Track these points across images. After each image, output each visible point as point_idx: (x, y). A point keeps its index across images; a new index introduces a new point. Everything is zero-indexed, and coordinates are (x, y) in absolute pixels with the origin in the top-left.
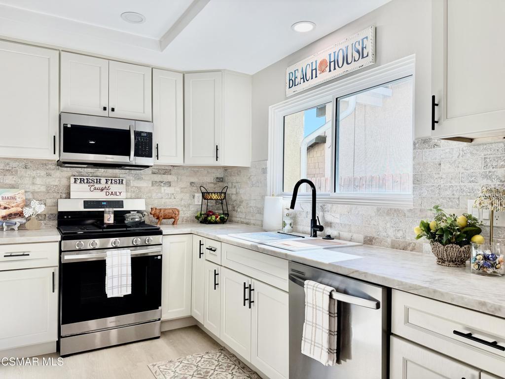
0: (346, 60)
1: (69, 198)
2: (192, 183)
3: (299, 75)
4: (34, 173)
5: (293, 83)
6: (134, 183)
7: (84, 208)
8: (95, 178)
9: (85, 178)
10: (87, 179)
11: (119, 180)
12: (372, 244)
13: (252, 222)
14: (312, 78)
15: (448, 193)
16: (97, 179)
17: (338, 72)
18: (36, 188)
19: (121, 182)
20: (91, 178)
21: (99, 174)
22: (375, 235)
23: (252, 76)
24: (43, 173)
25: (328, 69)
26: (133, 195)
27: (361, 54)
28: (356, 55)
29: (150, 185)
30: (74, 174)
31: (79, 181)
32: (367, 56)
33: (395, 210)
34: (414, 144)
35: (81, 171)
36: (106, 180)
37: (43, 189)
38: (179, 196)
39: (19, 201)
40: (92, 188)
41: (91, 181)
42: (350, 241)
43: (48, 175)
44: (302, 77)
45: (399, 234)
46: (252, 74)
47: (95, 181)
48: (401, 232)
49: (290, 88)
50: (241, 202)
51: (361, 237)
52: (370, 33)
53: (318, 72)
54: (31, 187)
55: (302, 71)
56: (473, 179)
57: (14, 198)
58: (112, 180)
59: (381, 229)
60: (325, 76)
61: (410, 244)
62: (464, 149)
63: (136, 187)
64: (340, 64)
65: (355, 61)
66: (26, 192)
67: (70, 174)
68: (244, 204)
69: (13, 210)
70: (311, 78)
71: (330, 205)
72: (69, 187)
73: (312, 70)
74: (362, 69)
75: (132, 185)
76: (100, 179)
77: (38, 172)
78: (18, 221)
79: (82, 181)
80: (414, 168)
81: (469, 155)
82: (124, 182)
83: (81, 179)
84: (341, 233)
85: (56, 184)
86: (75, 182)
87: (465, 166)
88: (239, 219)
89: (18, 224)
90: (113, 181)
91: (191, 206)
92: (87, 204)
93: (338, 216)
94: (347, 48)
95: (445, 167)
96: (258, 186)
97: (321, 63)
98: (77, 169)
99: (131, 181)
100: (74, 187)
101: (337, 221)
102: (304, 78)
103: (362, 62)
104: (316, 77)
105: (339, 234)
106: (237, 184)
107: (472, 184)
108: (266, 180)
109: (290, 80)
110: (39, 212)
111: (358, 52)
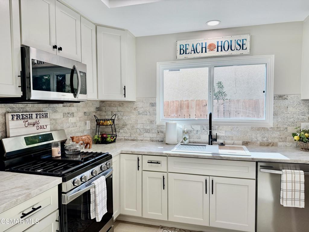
0: (230, 47)
1: (7, 136)
7: (27, 145)
9: (20, 114)
11: (45, 114)
14: (202, 52)
16: (29, 114)
17: (224, 53)
20: (25, 114)
22: (249, 141)
25: (216, 49)
27: (242, 47)
30: (7, 110)
31: (16, 117)
32: (246, 49)
33: (262, 128)
34: (274, 97)
36: (36, 114)
40: (27, 123)
44: (193, 50)
45: (265, 139)
46: (136, 36)
49: (180, 54)
51: (241, 142)
52: (248, 37)
53: (207, 50)
55: (193, 46)
56: (304, 114)
58: (40, 114)
59: (253, 137)
60: (214, 53)
61: (270, 143)
64: (226, 49)
65: (237, 49)
73: (202, 48)
74: (242, 55)
76: (32, 114)
80: (274, 108)
81: (302, 104)
82: (48, 115)
86: (12, 119)
87: (300, 109)
91: (85, 131)
92: (28, 140)
94: (231, 41)
95: (290, 109)
98: (10, 105)
100: (11, 124)
101: (223, 135)
106: (119, 113)
108: (156, 110)
109: (181, 49)
111: (240, 45)
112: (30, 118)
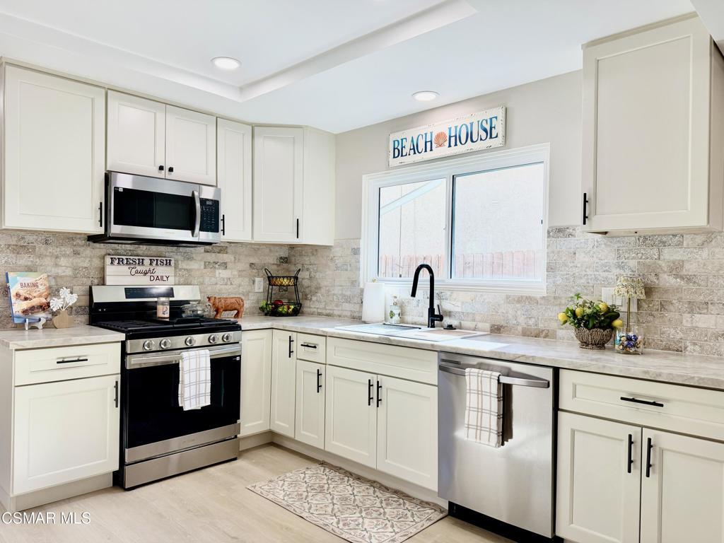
0: (470, 136)
1: (104, 284)
2: (252, 264)
3: (408, 145)
4: (57, 251)
5: (398, 152)
6: (183, 265)
7: (127, 298)
8: (137, 258)
9: (124, 257)
10: (127, 259)
11: (166, 260)
12: (500, 333)
13: (336, 313)
14: (426, 151)
15: (583, 281)
16: (139, 259)
17: (460, 149)
18: (60, 271)
19: (168, 263)
20: (131, 258)
21: (140, 252)
22: (503, 323)
23: (336, 136)
24: (69, 251)
25: (447, 143)
26: (182, 280)
27: (489, 133)
28: (483, 134)
29: (203, 267)
30: (108, 252)
31: (117, 261)
32: (497, 137)
33: (527, 297)
34: (549, 232)
35: (118, 248)
36: (151, 260)
37: (69, 272)
38: (237, 281)
39: (42, 288)
40: (134, 270)
41: (131, 262)
42: (474, 330)
43: (76, 253)
44: (412, 148)
45: (532, 322)
46: (335, 133)
47: (137, 262)
48: (533, 320)
49: (394, 157)
50: (318, 288)
51: (487, 326)
52: (500, 113)
53: (434, 145)
54: (53, 269)
55: (412, 141)
56: (607, 268)
57: (35, 285)
58: (157, 260)
59: (510, 317)
60: (444, 151)
61: (543, 331)
62: (599, 240)
63: (185, 270)
64: (463, 140)
65: (481, 139)
66: (48, 276)
67: (103, 252)
68: (323, 291)
69: (35, 302)
70: (424, 150)
71: (449, 293)
72: (103, 269)
73: (426, 142)
74: (489, 149)
75: (180, 267)
76: (143, 259)
77: (63, 249)
78: (42, 316)
79: (120, 261)
80: (548, 256)
81: (603, 246)
82: (172, 263)
83: (119, 259)
84: (462, 322)
85: (85, 265)
86: (112, 263)
87: (600, 256)
88: (315, 310)
89: (43, 321)
90: (159, 262)
91: (250, 294)
92: (130, 292)
93: (459, 304)
94: (472, 124)
95: (581, 257)
96: (347, 270)
97: (438, 136)
98: (113, 245)
99: (180, 262)
100: (110, 270)
101: (459, 309)
102: (415, 149)
103: (489, 142)
104: (431, 150)
105: (460, 323)
106: (311, 266)
107: (607, 273)
108: (359, 262)
109: (394, 149)
110: (70, 304)
111: (485, 130)
112: (139, 264)
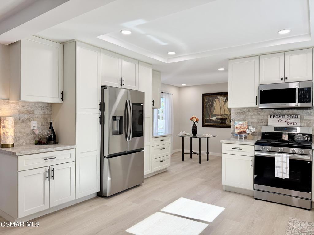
1: (268, 125)
4: (252, 114)
7: (274, 131)
9: (276, 115)
19: (297, 117)
20: (279, 115)
21: (284, 113)
24: (256, 113)
26: (306, 125)
30: (270, 113)
31: (273, 117)
35: (274, 111)
36: (288, 116)
37: (256, 121)
39: (245, 126)
40: (280, 120)
43: (258, 114)
54: (251, 120)
58: (291, 116)
63: (307, 120)
66: (248, 122)
72: (268, 120)
75: (304, 118)
76: (284, 116)
78: (244, 135)
85: (262, 118)
92: (276, 129)
112: (282, 117)
